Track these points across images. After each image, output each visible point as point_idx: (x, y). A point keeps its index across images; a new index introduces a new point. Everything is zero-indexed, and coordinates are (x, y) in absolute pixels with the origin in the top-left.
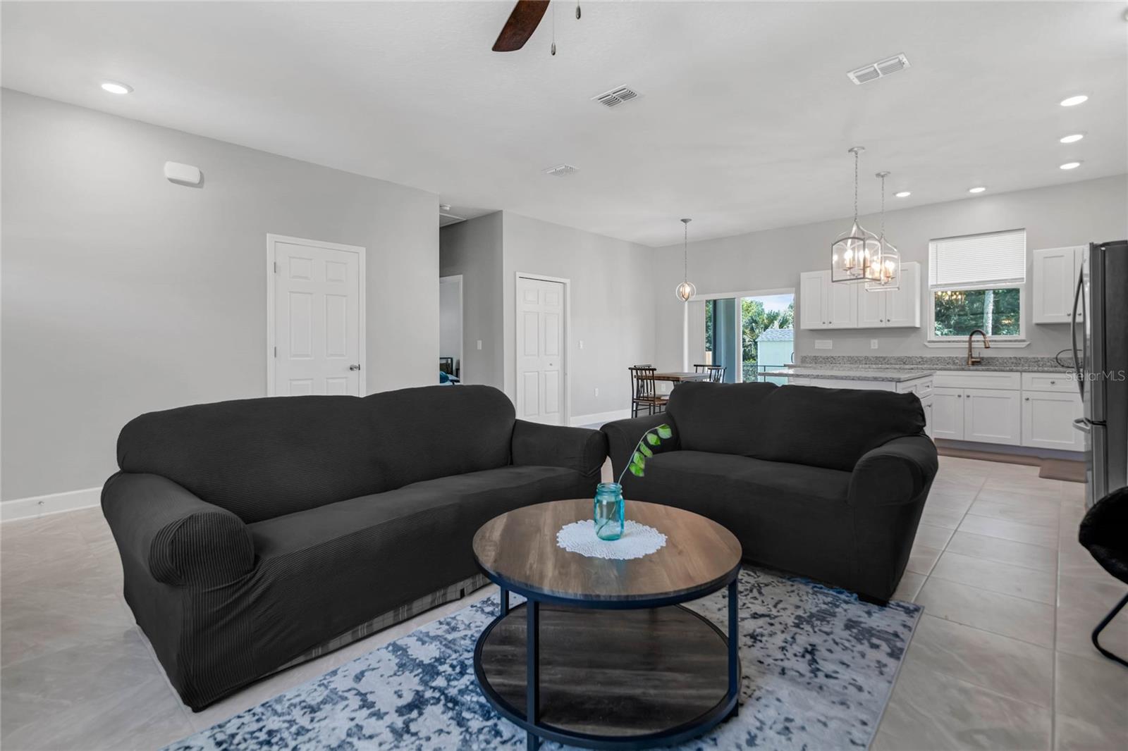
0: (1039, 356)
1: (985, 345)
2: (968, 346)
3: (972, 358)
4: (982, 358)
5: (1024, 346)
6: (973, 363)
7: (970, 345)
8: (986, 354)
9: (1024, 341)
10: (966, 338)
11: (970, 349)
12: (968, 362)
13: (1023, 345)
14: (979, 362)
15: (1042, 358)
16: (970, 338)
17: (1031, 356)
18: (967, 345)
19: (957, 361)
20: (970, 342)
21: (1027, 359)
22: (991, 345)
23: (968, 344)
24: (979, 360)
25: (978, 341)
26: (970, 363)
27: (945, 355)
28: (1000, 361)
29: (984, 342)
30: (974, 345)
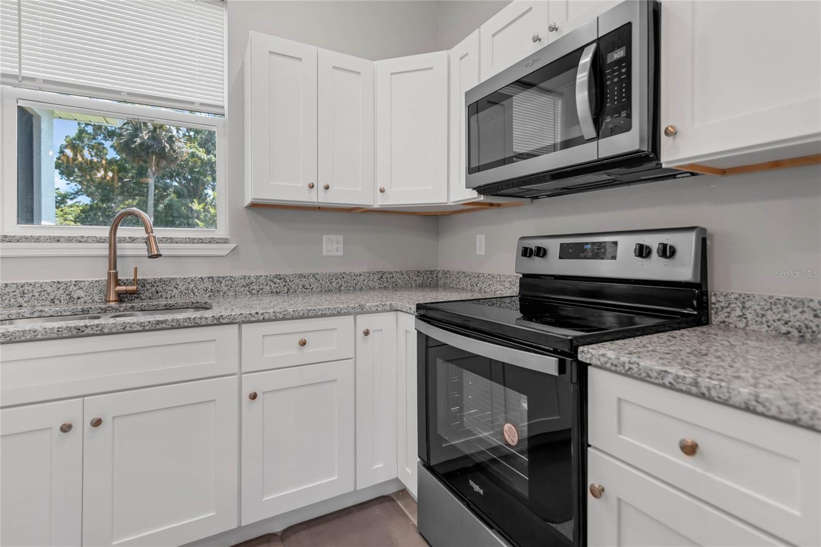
0: (253, 273)
1: (149, 249)
2: (107, 253)
3: (118, 283)
4: (143, 283)
5: (225, 253)
6: (121, 298)
7: (113, 248)
8: (151, 271)
9: (225, 241)
10: (103, 231)
11: (113, 259)
12: (107, 295)
13: (225, 249)
14: (132, 293)
15: (257, 278)
16: (114, 231)
17: (237, 274)
18: (103, 249)
19: (81, 293)
20: (113, 241)
21: (232, 280)
22: (164, 249)
23: (107, 245)
24: (134, 288)
25: (133, 240)
26: (112, 297)
27: (43, 276)
28: (182, 288)
29: (147, 241)
30: (124, 249)
